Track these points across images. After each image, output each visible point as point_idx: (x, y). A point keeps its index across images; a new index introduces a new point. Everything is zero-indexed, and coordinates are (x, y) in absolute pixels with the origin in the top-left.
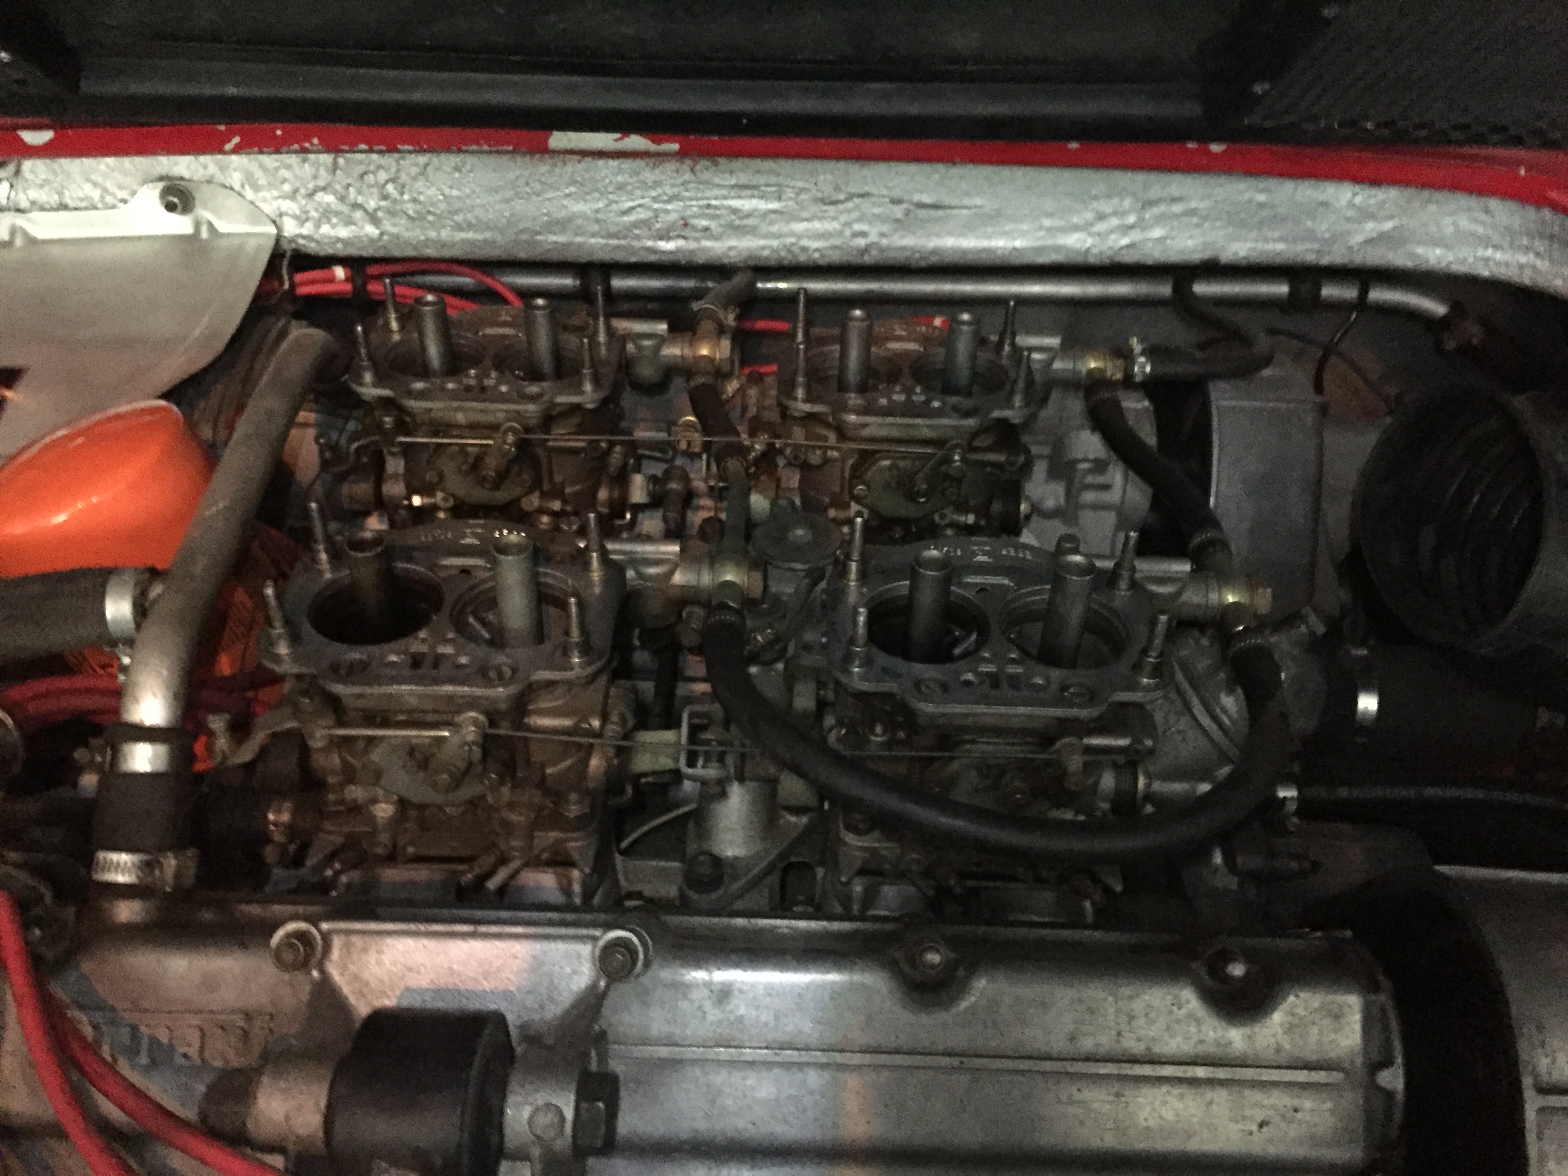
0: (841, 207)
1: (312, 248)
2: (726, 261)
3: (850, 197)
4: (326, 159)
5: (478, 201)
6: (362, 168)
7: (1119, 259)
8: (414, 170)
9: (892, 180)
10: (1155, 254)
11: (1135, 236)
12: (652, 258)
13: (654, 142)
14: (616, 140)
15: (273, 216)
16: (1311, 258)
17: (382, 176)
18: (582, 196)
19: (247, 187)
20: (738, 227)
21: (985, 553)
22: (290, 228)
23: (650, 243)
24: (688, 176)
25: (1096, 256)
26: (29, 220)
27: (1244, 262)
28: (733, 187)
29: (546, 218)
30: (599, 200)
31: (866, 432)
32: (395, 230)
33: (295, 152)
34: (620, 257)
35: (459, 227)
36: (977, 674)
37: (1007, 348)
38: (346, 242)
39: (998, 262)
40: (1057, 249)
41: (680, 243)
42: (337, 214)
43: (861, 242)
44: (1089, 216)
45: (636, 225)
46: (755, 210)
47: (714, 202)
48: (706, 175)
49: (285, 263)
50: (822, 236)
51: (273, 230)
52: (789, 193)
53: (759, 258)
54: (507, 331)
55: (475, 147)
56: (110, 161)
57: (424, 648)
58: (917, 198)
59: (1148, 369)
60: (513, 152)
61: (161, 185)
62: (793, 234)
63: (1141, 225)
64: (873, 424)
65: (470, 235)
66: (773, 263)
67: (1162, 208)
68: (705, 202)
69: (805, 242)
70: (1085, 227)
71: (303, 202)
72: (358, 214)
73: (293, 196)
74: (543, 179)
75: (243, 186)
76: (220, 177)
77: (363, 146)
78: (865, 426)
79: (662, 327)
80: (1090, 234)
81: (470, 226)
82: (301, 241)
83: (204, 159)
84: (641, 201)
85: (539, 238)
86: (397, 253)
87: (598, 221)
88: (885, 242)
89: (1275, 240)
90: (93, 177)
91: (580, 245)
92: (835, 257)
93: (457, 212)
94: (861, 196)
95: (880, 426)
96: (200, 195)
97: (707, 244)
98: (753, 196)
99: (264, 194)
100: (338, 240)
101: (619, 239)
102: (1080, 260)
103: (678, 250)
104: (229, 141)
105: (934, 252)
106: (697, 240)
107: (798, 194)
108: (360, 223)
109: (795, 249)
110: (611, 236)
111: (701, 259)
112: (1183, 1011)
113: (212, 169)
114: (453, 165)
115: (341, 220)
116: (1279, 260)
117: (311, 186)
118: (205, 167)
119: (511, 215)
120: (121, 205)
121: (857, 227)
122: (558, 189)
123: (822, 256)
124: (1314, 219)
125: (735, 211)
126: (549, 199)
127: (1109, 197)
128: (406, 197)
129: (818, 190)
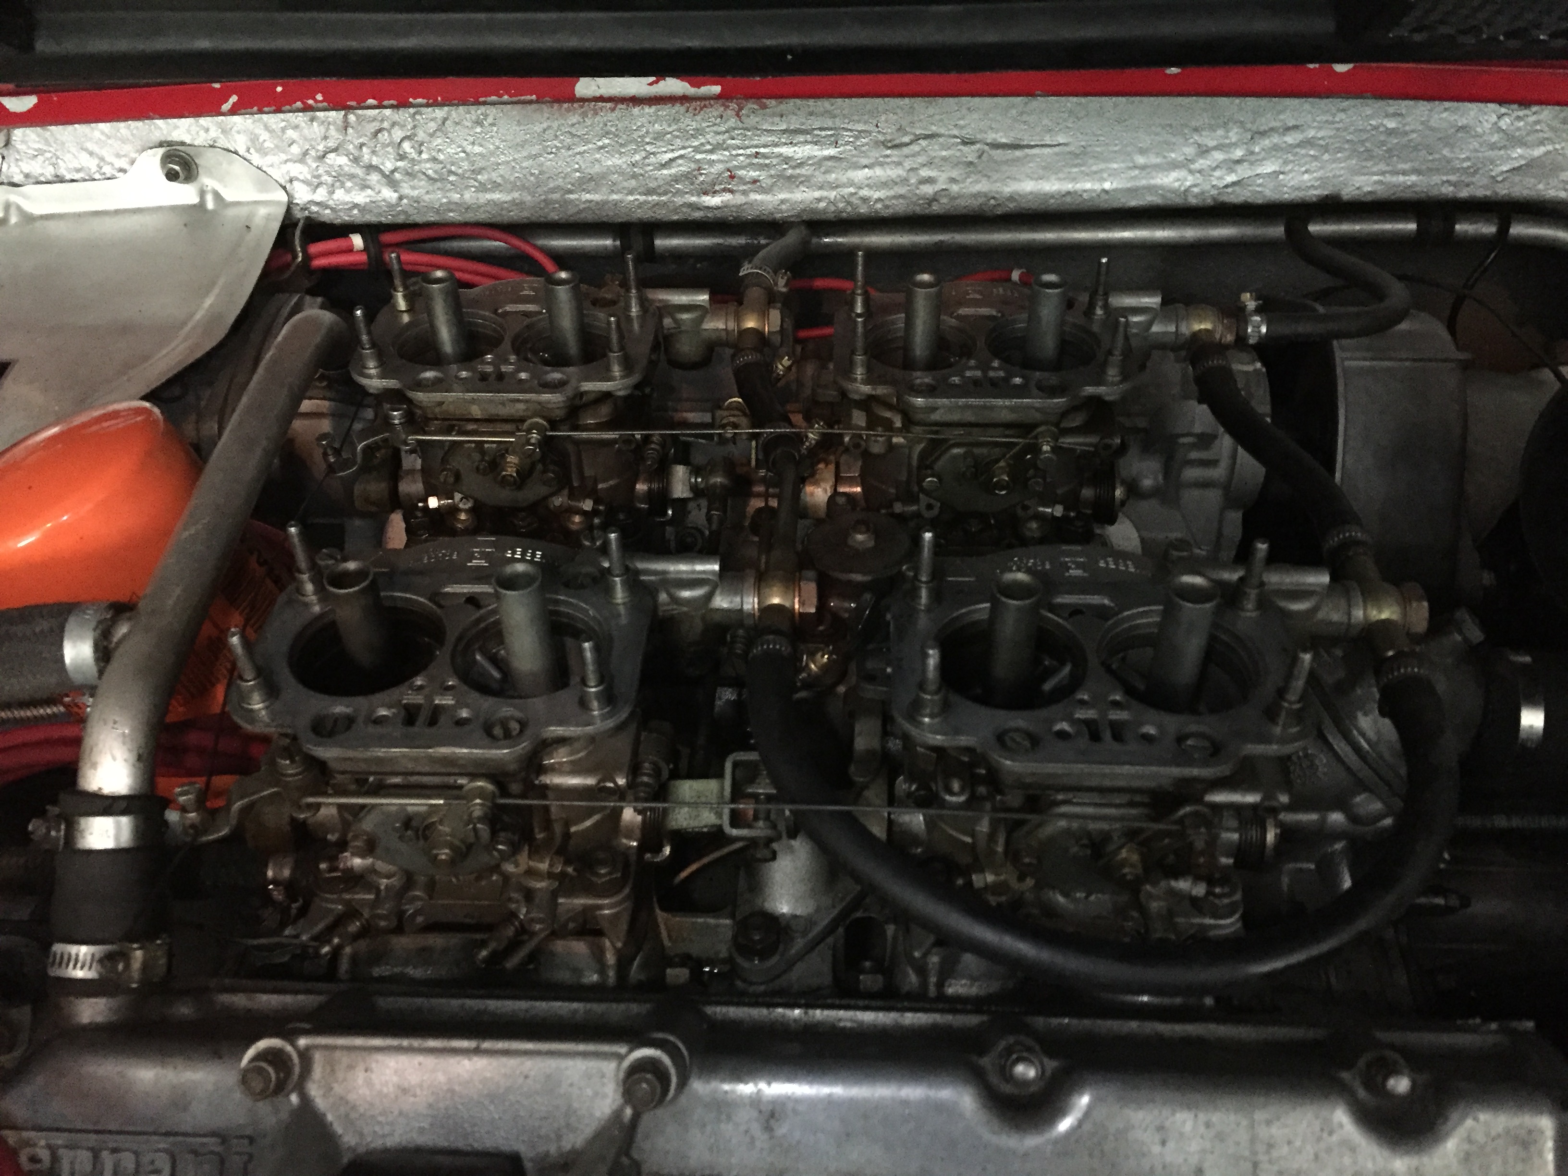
0: (906, 150)
1: (327, 215)
2: (778, 216)
3: (917, 138)
4: (335, 116)
5: (503, 158)
6: (375, 125)
7: (1225, 199)
8: (432, 126)
9: (962, 118)
10: (1267, 192)
11: (1243, 172)
12: (697, 215)
13: (692, 85)
14: (651, 84)
15: (283, 182)
16: (1448, 191)
17: (398, 134)
18: (618, 148)
19: (252, 150)
20: (790, 178)
21: (1079, 566)
22: (302, 195)
23: (694, 199)
24: (732, 122)
25: (1196, 196)
26: (24, 196)
27: (1369, 198)
28: (784, 132)
29: (578, 174)
30: (636, 151)
31: (936, 417)
32: (415, 193)
33: (299, 110)
34: (662, 214)
35: (483, 188)
36: (1073, 722)
37: (1099, 312)
38: (362, 209)
39: (1086, 206)
40: (1150, 189)
41: (727, 197)
42: (352, 177)
43: (928, 190)
44: (1190, 151)
45: (676, 179)
46: (809, 158)
47: (762, 150)
48: (753, 120)
49: (298, 233)
50: (884, 185)
51: (283, 198)
52: (847, 136)
53: (814, 211)
54: (531, 307)
55: (494, 98)
56: (105, 127)
57: (419, 699)
58: (991, 137)
59: (1264, 330)
60: (537, 102)
61: (161, 151)
62: (851, 183)
63: (1249, 159)
64: (944, 406)
65: (497, 196)
66: (831, 216)
67: (1276, 139)
68: (754, 150)
69: (865, 192)
70: (1184, 164)
71: (314, 165)
72: (374, 177)
73: (302, 158)
74: (573, 130)
75: (248, 151)
76: (223, 142)
77: (371, 101)
78: (934, 409)
79: (703, 298)
80: (1191, 172)
81: (496, 186)
82: (314, 209)
83: (204, 121)
84: (682, 152)
85: (572, 196)
86: (419, 219)
87: (634, 176)
88: (955, 188)
89: (1404, 173)
90: (90, 146)
91: (616, 203)
92: (900, 207)
93: (480, 171)
94: (926, 137)
95: (950, 409)
96: (204, 161)
97: (754, 196)
98: (806, 142)
99: (270, 159)
100: (356, 206)
101: (660, 195)
102: (1178, 201)
103: (726, 206)
104: (226, 101)
105: (1011, 198)
106: (744, 193)
107: (857, 138)
108: (377, 188)
109: (854, 200)
110: (650, 192)
111: (750, 214)
112: (1335, 1138)
113: (214, 133)
114: (474, 118)
115: (356, 184)
116: (1408, 195)
117: (321, 147)
118: (207, 130)
119: (541, 173)
120: (121, 174)
121: (925, 173)
122: (588, 142)
123: (887, 207)
124: (1452, 146)
125: (787, 160)
126: (579, 153)
127: (1212, 128)
128: (425, 156)
129: (879, 132)
